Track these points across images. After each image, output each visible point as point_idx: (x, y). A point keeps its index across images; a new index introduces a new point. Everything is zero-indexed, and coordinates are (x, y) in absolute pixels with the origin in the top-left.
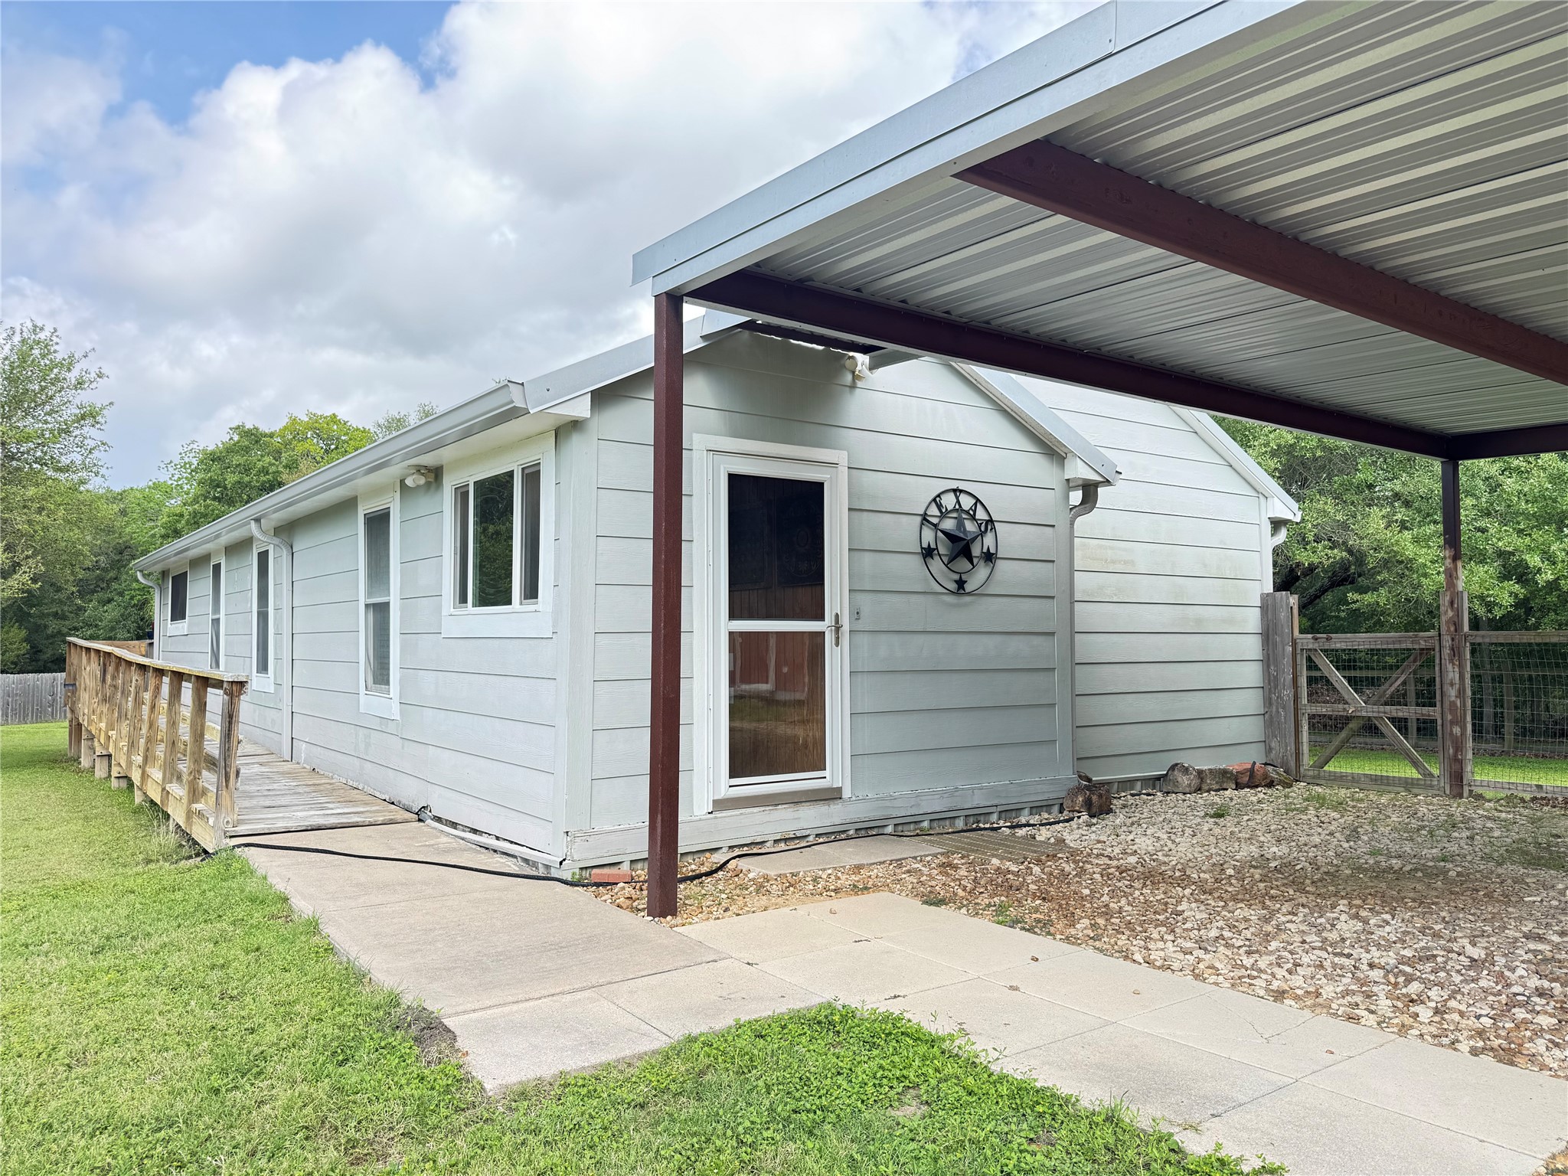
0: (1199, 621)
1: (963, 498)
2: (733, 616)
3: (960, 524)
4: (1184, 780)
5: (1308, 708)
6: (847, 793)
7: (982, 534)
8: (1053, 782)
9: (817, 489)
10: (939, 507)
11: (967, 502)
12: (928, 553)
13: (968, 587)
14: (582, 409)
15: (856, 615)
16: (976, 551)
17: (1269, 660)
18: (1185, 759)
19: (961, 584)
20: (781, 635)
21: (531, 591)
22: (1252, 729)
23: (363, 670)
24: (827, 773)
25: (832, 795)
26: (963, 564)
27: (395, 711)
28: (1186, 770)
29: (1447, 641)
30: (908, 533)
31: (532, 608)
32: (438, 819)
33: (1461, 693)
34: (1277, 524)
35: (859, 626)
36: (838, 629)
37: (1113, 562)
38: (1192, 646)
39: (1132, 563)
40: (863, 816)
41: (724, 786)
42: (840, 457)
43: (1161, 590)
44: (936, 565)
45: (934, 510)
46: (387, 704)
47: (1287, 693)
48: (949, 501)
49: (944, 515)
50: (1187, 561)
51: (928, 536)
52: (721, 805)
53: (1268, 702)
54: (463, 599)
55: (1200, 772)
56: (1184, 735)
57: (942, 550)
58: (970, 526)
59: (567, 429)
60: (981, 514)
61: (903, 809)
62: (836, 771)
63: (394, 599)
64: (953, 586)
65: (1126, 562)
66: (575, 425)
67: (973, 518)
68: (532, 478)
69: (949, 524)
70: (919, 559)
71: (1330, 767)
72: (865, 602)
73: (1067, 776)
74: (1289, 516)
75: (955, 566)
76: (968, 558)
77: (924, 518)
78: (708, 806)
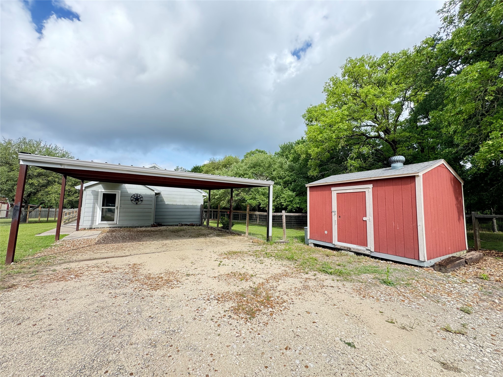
1: (138, 195)
2: (102, 206)
3: (137, 197)
4: (179, 225)
6: (117, 224)
7: (141, 198)
8: (150, 224)
9: (115, 194)
10: (134, 196)
12: (132, 200)
13: (138, 204)
15: (120, 206)
16: (139, 200)
17: (201, 212)
20: (109, 208)
24: (114, 222)
25: (115, 224)
26: (137, 201)
30: (129, 198)
34: (204, 196)
36: (117, 207)
41: (100, 222)
42: (119, 191)
44: (133, 202)
48: (136, 195)
50: (186, 200)
51: (132, 199)
52: (99, 224)
55: (182, 224)
57: (134, 200)
58: (139, 198)
60: (141, 196)
61: (125, 226)
62: (116, 221)
64: (135, 204)
69: (136, 197)
70: (130, 201)
72: (122, 205)
73: (152, 223)
74: (206, 195)
76: (138, 201)
77: (132, 197)
78: (97, 224)
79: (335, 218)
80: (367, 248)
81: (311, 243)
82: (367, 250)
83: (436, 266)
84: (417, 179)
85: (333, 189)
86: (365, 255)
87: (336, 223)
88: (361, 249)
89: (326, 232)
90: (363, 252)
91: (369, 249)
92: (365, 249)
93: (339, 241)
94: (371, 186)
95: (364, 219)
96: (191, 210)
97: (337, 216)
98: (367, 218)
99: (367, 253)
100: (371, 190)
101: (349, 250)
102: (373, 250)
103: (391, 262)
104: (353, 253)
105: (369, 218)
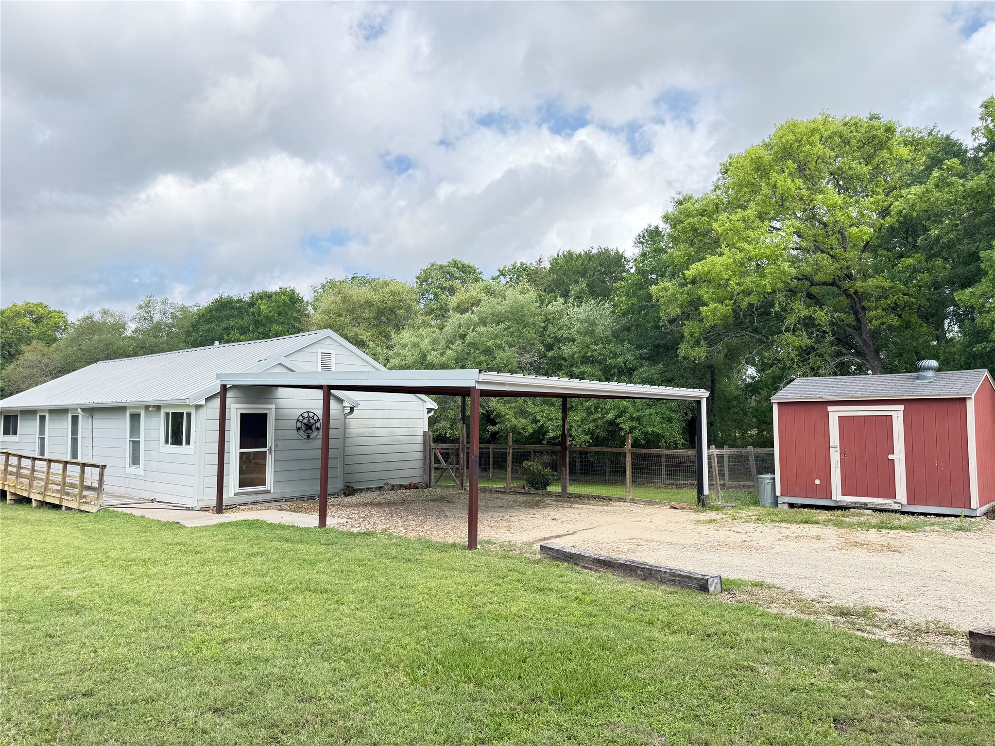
0: (399, 441)
1: (310, 414)
2: (241, 448)
3: (309, 421)
4: (386, 487)
5: (434, 466)
6: (272, 491)
7: (316, 423)
8: (336, 488)
9: (265, 415)
10: (303, 417)
11: (311, 414)
12: (299, 429)
13: (311, 437)
14: (203, 402)
15: (276, 446)
16: (314, 427)
17: (424, 451)
18: (389, 482)
19: (309, 436)
20: (254, 452)
21: (188, 442)
22: (418, 472)
23: (128, 459)
24: (266, 486)
25: (268, 492)
26: (310, 431)
27: (142, 472)
28: (387, 484)
29: (461, 447)
30: (293, 424)
31: (188, 447)
32: (157, 502)
33: (463, 461)
34: (430, 411)
35: (277, 449)
36: (270, 450)
37: (368, 425)
38: (396, 448)
39: (375, 425)
40: (276, 497)
41: (238, 490)
42: (273, 406)
43: (385, 432)
44: (301, 432)
45: (301, 417)
46: (139, 470)
47: (428, 461)
48: (306, 415)
49: (304, 419)
50: (395, 423)
51: (299, 424)
52: (236, 494)
53: (424, 464)
54: (167, 442)
55: (393, 486)
56: (391, 474)
57: (303, 428)
58: (312, 421)
59: (198, 407)
60: (316, 417)
61: (289, 495)
62: (269, 485)
63: (142, 440)
64: (306, 437)
65: (372, 425)
66: (201, 406)
67: (313, 419)
68: (189, 415)
69: (305, 421)
70: (296, 431)
71: (438, 483)
72: (279, 443)
73: (341, 486)
74: (434, 408)
75: (307, 432)
76: (312, 430)
77: (298, 420)
78: (231, 495)
79: (835, 457)
80: (895, 500)
81: (784, 503)
82: (896, 503)
83: (989, 514)
84: (968, 402)
85: (830, 408)
86: (892, 511)
87: (839, 466)
88: (886, 502)
89: (817, 482)
90: (889, 507)
91: (900, 501)
92: (892, 502)
93: (844, 494)
94: (901, 407)
95: (891, 457)
96: (404, 448)
97: (840, 454)
98: (896, 457)
99: (896, 507)
100: (901, 414)
101: (865, 506)
102: (904, 502)
103: (933, 516)
104: (871, 511)
105: (899, 456)
